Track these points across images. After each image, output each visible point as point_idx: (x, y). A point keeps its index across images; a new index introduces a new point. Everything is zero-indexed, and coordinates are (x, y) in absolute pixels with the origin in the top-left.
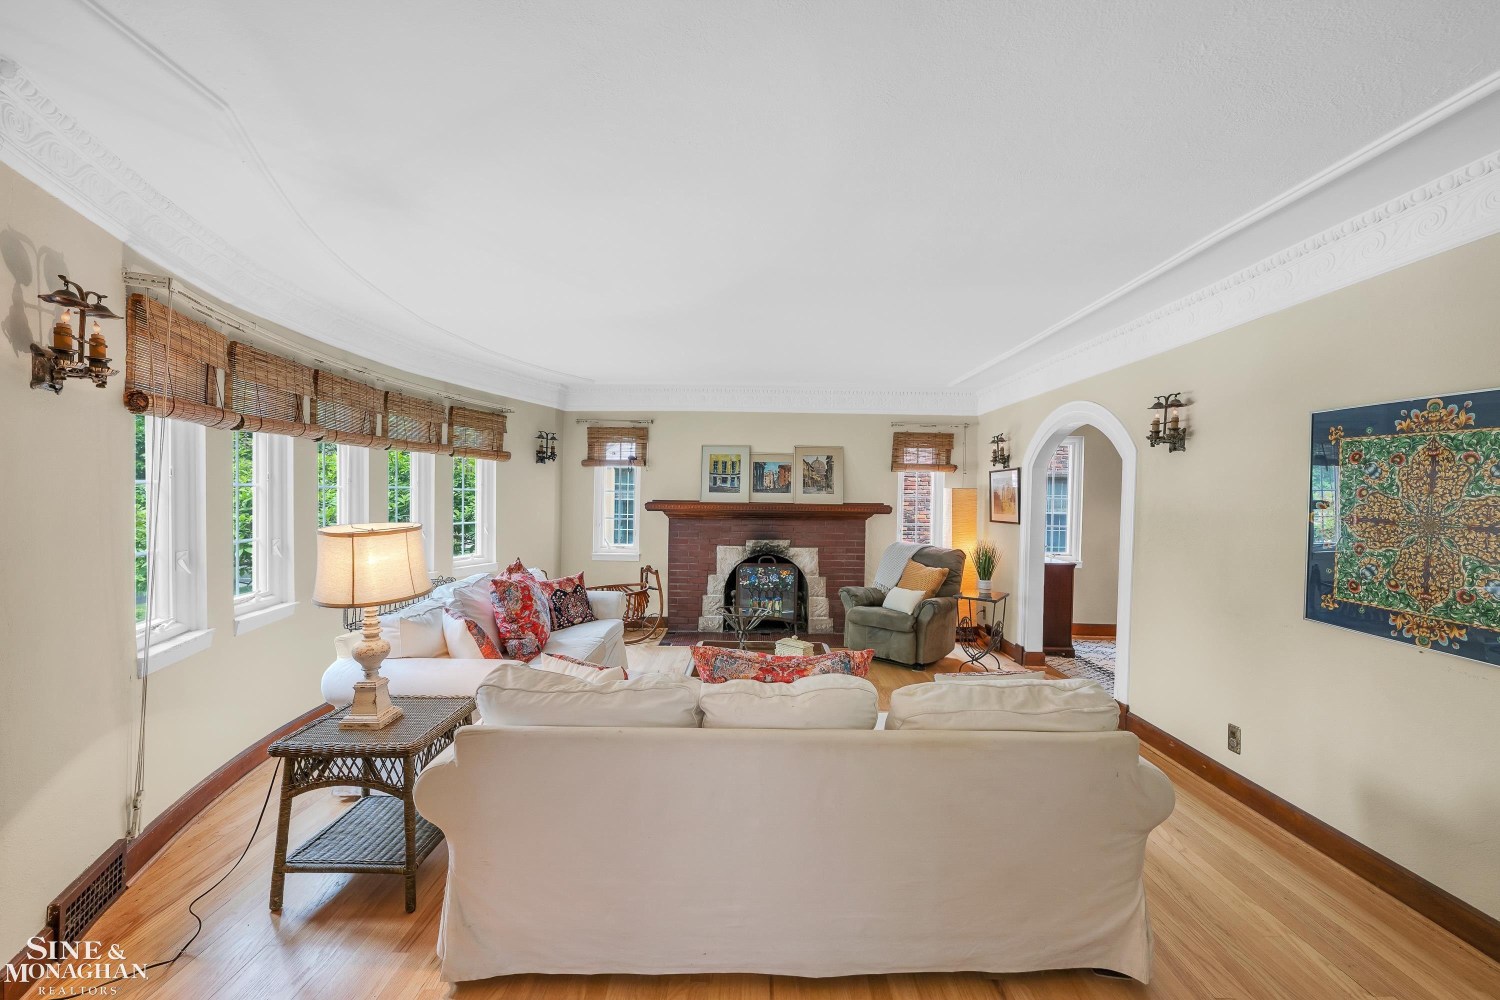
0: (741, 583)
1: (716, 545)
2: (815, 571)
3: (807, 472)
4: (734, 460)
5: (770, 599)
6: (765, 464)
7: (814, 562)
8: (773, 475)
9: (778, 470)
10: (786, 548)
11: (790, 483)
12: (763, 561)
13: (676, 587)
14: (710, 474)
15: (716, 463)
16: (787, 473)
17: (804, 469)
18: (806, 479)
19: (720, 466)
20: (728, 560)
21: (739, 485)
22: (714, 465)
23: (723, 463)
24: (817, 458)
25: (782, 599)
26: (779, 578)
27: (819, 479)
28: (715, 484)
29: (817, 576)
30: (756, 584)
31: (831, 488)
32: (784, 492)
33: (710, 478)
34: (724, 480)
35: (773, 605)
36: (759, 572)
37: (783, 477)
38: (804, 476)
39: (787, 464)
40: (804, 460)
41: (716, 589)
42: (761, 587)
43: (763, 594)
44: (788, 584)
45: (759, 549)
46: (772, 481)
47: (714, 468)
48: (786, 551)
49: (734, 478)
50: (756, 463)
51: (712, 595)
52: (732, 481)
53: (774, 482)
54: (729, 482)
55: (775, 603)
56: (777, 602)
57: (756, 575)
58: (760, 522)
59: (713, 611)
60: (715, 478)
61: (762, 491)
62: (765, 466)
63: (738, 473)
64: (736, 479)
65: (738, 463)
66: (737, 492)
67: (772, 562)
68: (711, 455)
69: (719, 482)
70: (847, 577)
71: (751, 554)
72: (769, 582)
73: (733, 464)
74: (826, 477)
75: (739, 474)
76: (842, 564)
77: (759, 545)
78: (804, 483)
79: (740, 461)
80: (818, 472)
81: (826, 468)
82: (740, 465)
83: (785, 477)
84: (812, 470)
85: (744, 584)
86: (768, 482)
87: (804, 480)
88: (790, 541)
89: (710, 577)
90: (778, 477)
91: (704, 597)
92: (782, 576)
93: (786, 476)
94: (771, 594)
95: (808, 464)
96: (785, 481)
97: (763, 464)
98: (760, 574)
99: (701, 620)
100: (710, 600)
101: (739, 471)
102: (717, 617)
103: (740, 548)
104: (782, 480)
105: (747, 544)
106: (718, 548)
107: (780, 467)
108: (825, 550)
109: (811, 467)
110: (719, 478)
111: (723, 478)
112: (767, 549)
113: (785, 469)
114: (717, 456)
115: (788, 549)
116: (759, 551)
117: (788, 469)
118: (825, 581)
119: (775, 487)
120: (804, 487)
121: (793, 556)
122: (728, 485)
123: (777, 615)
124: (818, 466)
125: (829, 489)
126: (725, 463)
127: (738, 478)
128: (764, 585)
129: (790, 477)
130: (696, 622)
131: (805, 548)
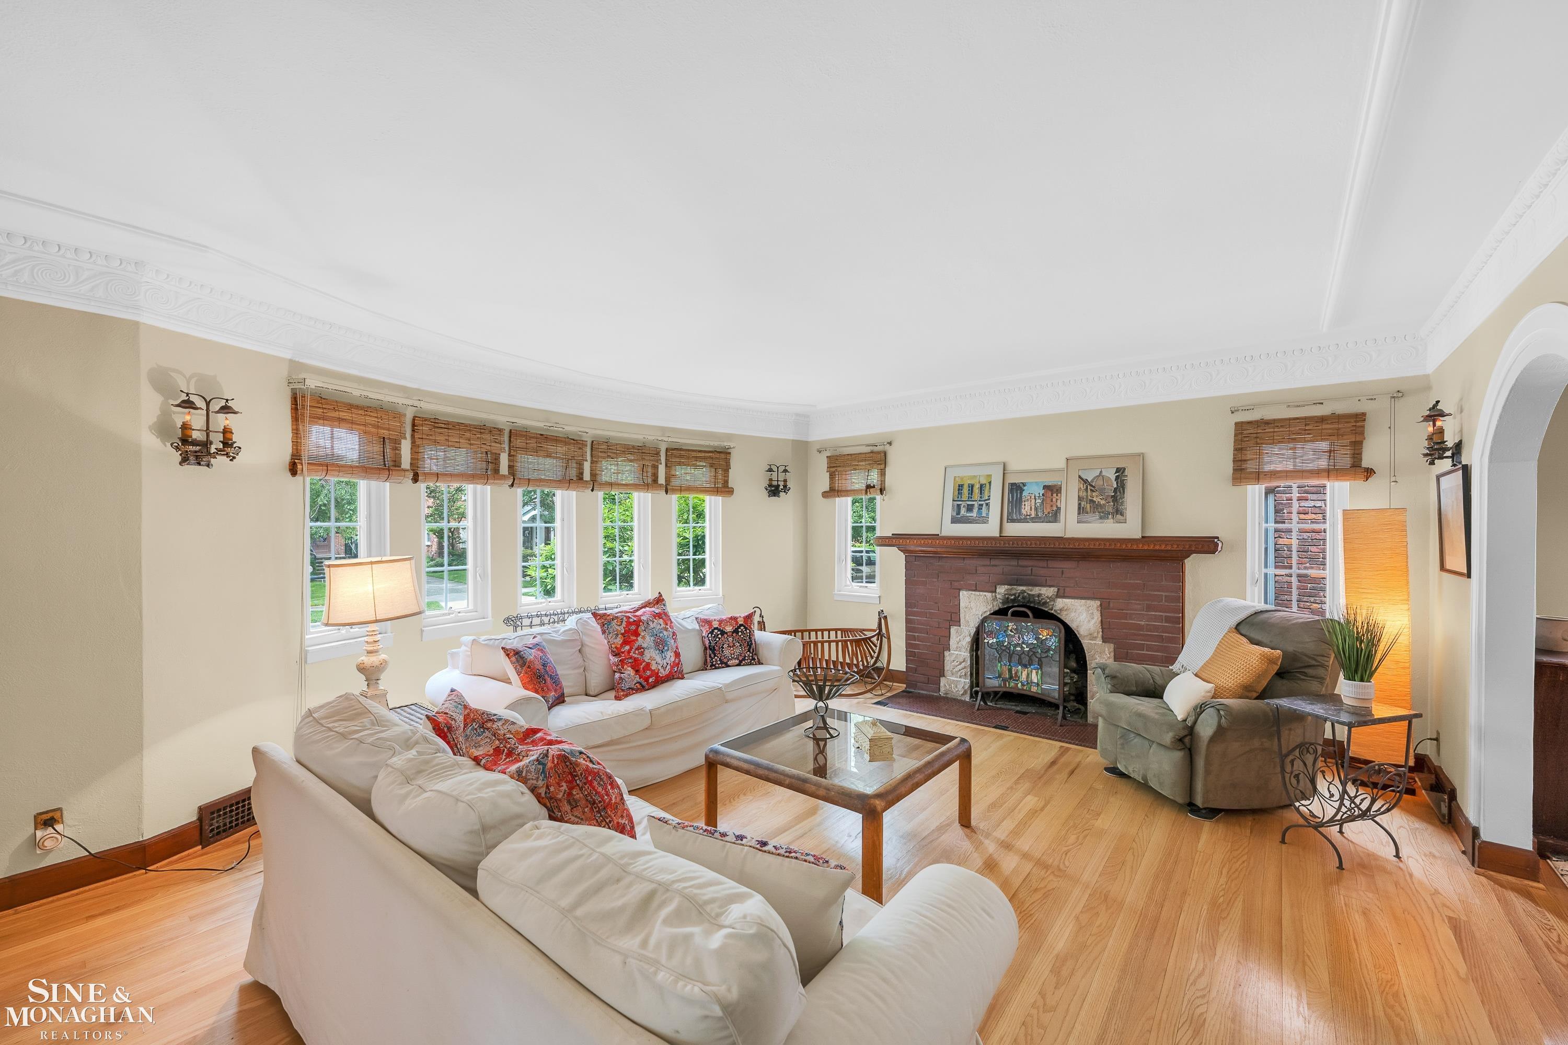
0: (986, 641)
1: (960, 590)
2: (1095, 634)
3: (1085, 494)
4: (983, 481)
5: (1025, 666)
6: (1024, 484)
7: (1093, 622)
8: (1035, 499)
9: (1042, 492)
10: (1053, 599)
11: (1059, 509)
12: (1015, 614)
13: (914, 638)
14: (953, 501)
15: (961, 487)
16: (1055, 495)
17: (1080, 489)
18: (1083, 503)
19: (965, 491)
20: (974, 610)
21: (988, 514)
22: (959, 490)
23: (969, 487)
24: (1101, 472)
25: (1041, 668)
26: (1037, 639)
27: (1103, 502)
28: (958, 513)
29: (1099, 641)
30: (1006, 644)
31: (1122, 514)
32: (1050, 522)
33: (953, 506)
34: (970, 508)
35: (1028, 674)
36: (1010, 628)
37: (1049, 501)
38: (1080, 499)
39: (1055, 483)
40: (1080, 477)
41: (960, 645)
42: (1012, 648)
43: (1016, 658)
44: (1049, 649)
45: (1013, 597)
46: (1033, 507)
47: (959, 493)
48: (1052, 603)
49: (982, 505)
50: (1012, 484)
51: (956, 653)
52: (979, 509)
53: (1036, 509)
54: (975, 510)
55: (1031, 672)
56: (1034, 672)
57: (1005, 632)
58: (1014, 563)
59: (957, 672)
60: (959, 506)
61: (1019, 521)
62: (1025, 488)
63: (987, 498)
64: (984, 505)
65: (988, 485)
66: (985, 523)
67: (1028, 616)
68: (955, 477)
69: (963, 511)
70: (1149, 648)
71: (1003, 603)
72: (1023, 643)
73: (982, 487)
74: (1115, 499)
75: (989, 499)
76: (1140, 628)
77: (1014, 592)
78: (1079, 508)
79: (990, 483)
80: (1102, 491)
81: (1115, 486)
82: (990, 488)
83: (1052, 501)
84: (1091, 490)
85: (990, 642)
86: (1027, 508)
87: (1080, 504)
88: (1056, 589)
89: (953, 630)
90: (1043, 501)
91: (946, 653)
92: (1041, 636)
93: (1054, 500)
94: (1025, 660)
95: (1085, 481)
96: (1052, 506)
97: (1021, 485)
98: (1011, 631)
99: (943, 681)
100: (952, 659)
101: (989, 496)
102: (963, 680)
103: (989, 595)
104: (1049, 506)
105: (998, 590)
106: (961, 593)
107: (1045, 487)
108: (1111, 605)
109: (1091, 486)
110: (964, 506)
111: (968, 505)
112: (1024, 598)
113: (1052, 491)
114: (962, 478)
115: (1054, 601)
116: (1013, 601)
117: (1057, 490)
118: (1112, 650)
119: (1037, 515)
120: (1079, 513)
121: (1061, 610)
122: (974, 514)
123: (1034, 689)
124: (1101, 483)
125: (1119, 517)
126: (971, 487)
127: (987, 504)
128: (1016, 645)
129: (1059, 501)
130: (938, 683)
131: (1079, 601)
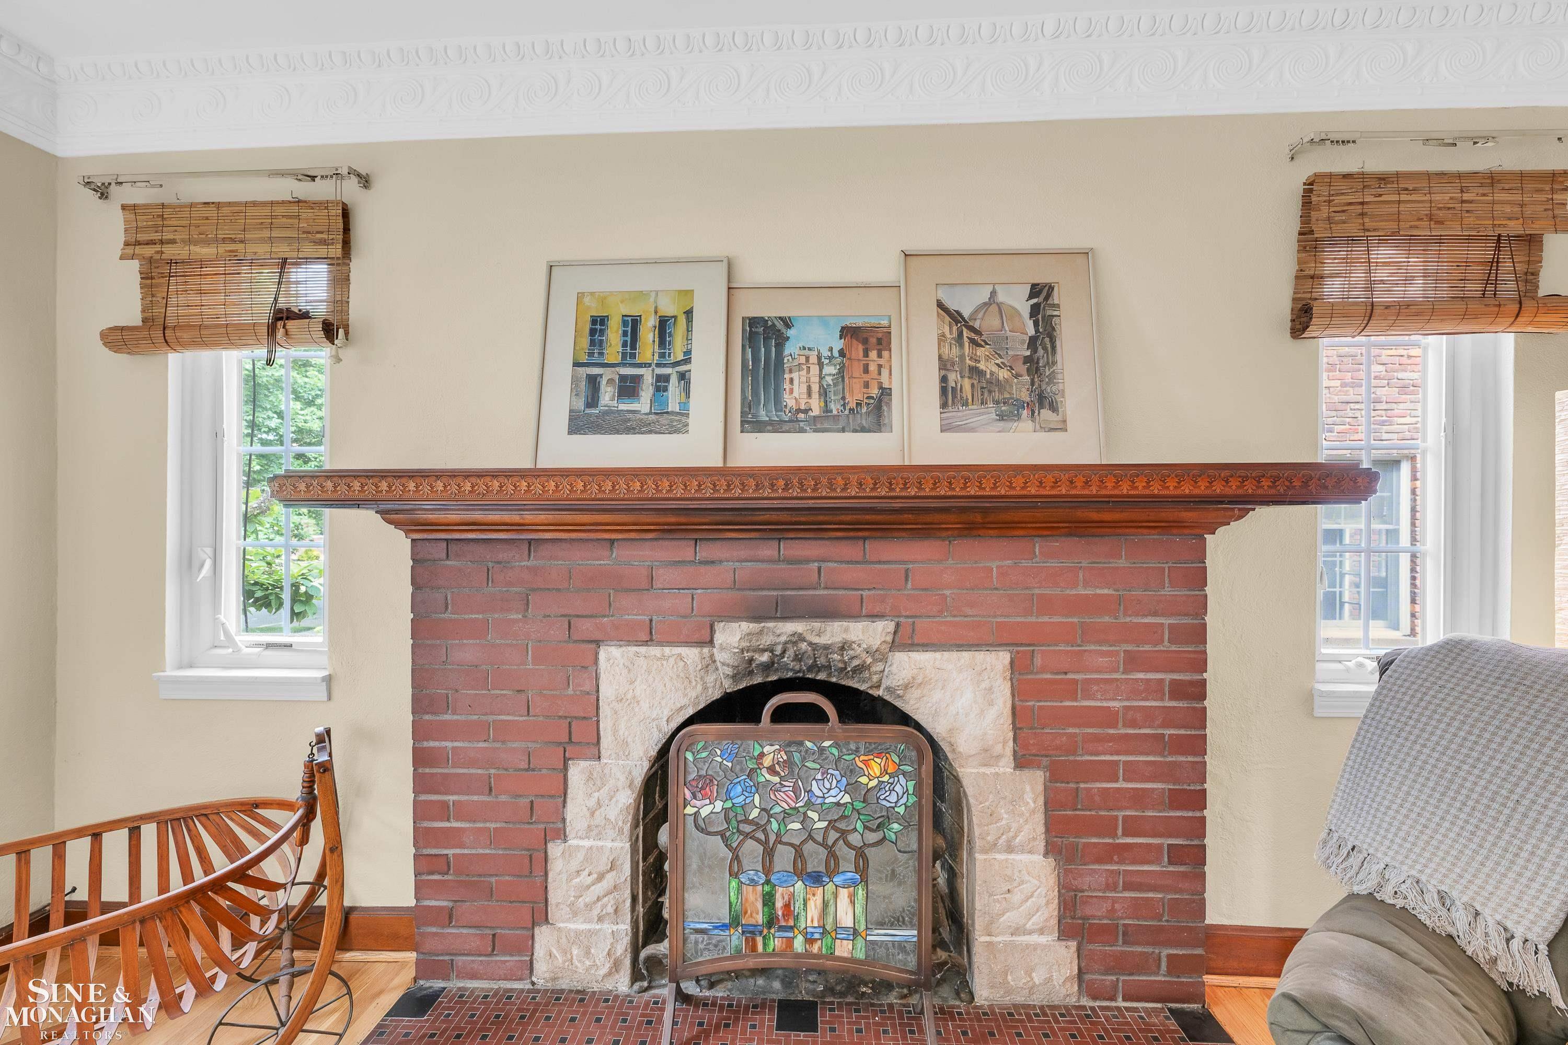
1: (598, 642)
2: (998, 749)
3: (955, 351)
4: (667, 308)
5: (814, 879)
6: (787, 323)
7: (992, 713)
8: (821, 365)
9: (838, 344)
10: (880, 656)
11: (886, 392)
12: (784, 714)
14: (576, 363)
15: (597, 323)
16: (873, 354)
17: (942, 338)
18: (952, 377)
19: (613, 334)
20: (645, 702)
21: (684, 405)
22: (591, 330)
23: (624, 322)
24: (994, 292)
25: (863, 881)
27: (1003, 374)
28: (593, 401)
29: (1006, 766)
31: (1055, 412)
32: (863, 430)
33: (575, 379)
34: (629, 388)
35: (825, 903)
36: (766, 760)
37: (857, 370)
38: (944, 364)
39: (874, 322)
40: (940, 305)
41: (600, 818)
42: (775, 825)
43: (785, 855)
44: (888, 812)
45: (765, 658)
46: (815, 388)
47: (591, 341)
48: (879, 667)
49: (666, 378)
50: (753, 322)
51: (586, 844)
52: (658, 389)
53: (824, 393)
54: (647, 393)
55: (835, 895)
56: (843, 893)
57: (751, 772)
58: (768, 550)
59: (590, 905)
60: (593, 379)
61: (776, 427)
62: (791, 333)
63: (680, 357)
64: (674, 380)
65: (682, 319)
66: (677, 431)
67: (821, 713)
68: (578, 293)
69: (607, 396)
70: (1132, 772)
71: (736, 678)
72: (808, 804)
73: (662, 324)
74: (1032, 365)
75: (687, 361)
76: (1109, 718)
77: (767, 640)
78: (944, 391)
79: (688, 313)
80: (999, 345)
81: (1031, 331)
82: (688, 329)
83: (866, 370)
84: (972, 341)
85: (705, 810)
86: (799, 390)
87: (944, 379)
88: (891, 626)
89: (578, 771)
90: (841, 372)
91: (555, 849)
92: (864, 776)
93: (873, 368)
94: (816, 858)
95: (955, 317)
96: (867, 385)
97: (780, 325)
98: (771, 769)
100: (577, 862)
101: (688, 353)
102: (608, 929)
103: (692, 654)
104: (857, 385)
105: (719, 638)
106: (603, 654)
107: (848, 332)
108: (1038, 661)
109: (972, 329)
110: (611, 382)
111: (622, 378)
112: (798, 658)
113: (865, 341)
114: (601, 299)
115: (884, 659)
116: (769, 666)
117: (879, 341)
118: (1040, 788)
119: (827, 410)
120: (944, 405)
121: (906, 687)
122: (643, 404)
123: (843, 947)
124: (996, 322)
125: (1048, 418)
126: (631, 323)
127: (683, 376)
128: (787, 815)
129: (885, 372)
130: (526, 948)
131: (954, 655)
